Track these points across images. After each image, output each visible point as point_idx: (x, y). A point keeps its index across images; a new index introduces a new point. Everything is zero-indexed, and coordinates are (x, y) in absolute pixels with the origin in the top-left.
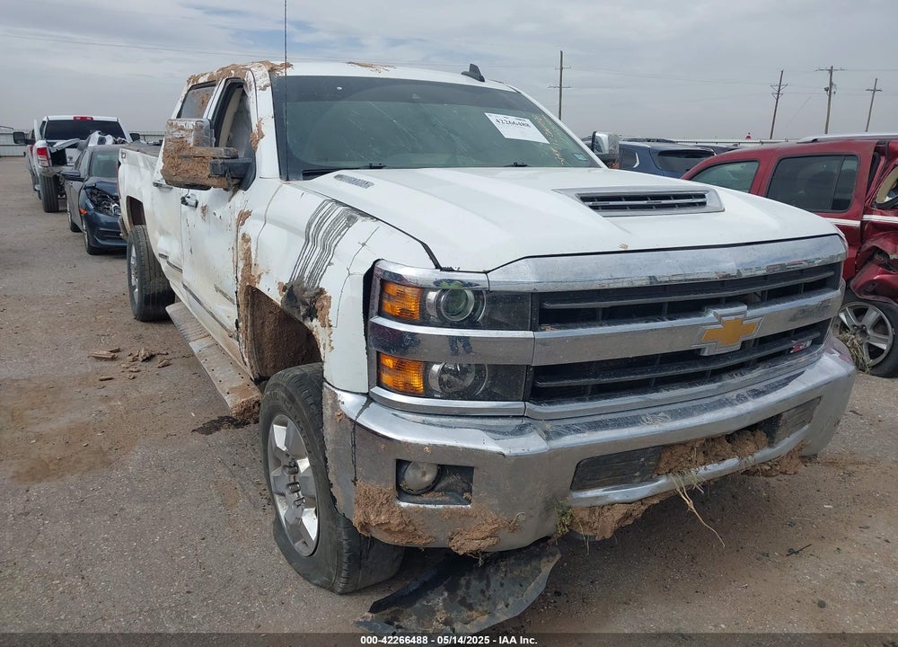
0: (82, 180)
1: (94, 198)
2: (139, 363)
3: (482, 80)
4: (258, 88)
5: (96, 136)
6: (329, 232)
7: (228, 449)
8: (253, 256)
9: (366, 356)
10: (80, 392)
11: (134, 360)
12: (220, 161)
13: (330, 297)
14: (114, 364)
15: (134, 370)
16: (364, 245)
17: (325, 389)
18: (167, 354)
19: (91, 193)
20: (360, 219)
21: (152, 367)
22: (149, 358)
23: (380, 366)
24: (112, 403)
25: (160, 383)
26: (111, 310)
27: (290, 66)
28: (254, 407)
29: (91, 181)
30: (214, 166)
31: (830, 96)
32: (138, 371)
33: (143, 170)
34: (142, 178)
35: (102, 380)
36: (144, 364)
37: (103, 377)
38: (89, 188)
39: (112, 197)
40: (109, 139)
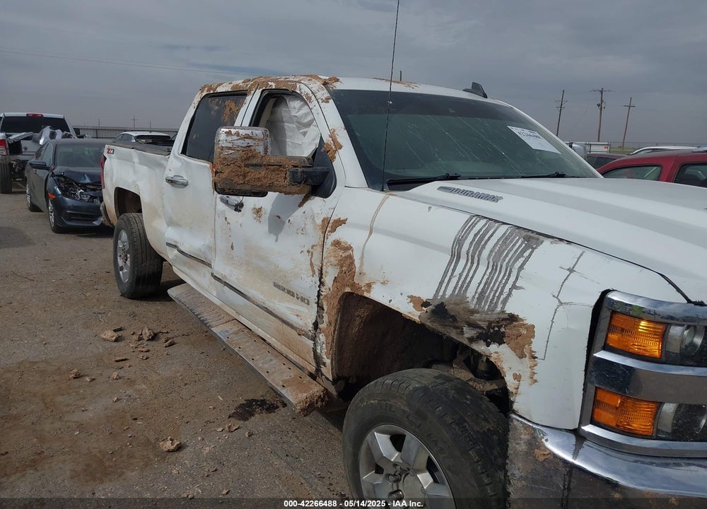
0: (48, 169)
1: (62, 185)
2: (145, 343)
3: (485, 96)
4: (320, 101)
5: (47, 131)
6: (500, 252)
7: (272, 437)
8: (357, 263)
9: (582, 392)
10: (101, 374)
11: (140, 339)
12: (300, 170)
13: (533, 327)
14: (121, 344)
15: (144, 350)
16: (571, 270)
17: (515, 423)
18: (167, 332)
19: (58, 180)
20: (547, 242)
21: (159, 346)
22: (154, 337)
23: (596, 403)
24: (138, 387)
25: (173, 364)
26: (95, 287)
27: (338, 80)
28: (317, 403)
29: (58, 170)
30: (294, 174)
31: (601, 110)
32: (148, 351)
33: (137, 166)
34: (135, 172)
35: (117, 361)
36: (149, 343)
37: (118, 359)
38: (57, 176)
39: (77, 184)
40: (59, 133)
